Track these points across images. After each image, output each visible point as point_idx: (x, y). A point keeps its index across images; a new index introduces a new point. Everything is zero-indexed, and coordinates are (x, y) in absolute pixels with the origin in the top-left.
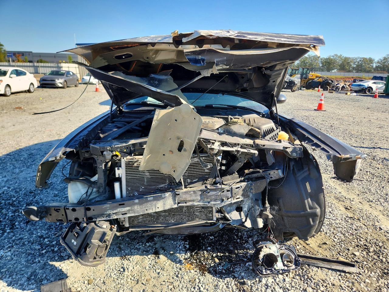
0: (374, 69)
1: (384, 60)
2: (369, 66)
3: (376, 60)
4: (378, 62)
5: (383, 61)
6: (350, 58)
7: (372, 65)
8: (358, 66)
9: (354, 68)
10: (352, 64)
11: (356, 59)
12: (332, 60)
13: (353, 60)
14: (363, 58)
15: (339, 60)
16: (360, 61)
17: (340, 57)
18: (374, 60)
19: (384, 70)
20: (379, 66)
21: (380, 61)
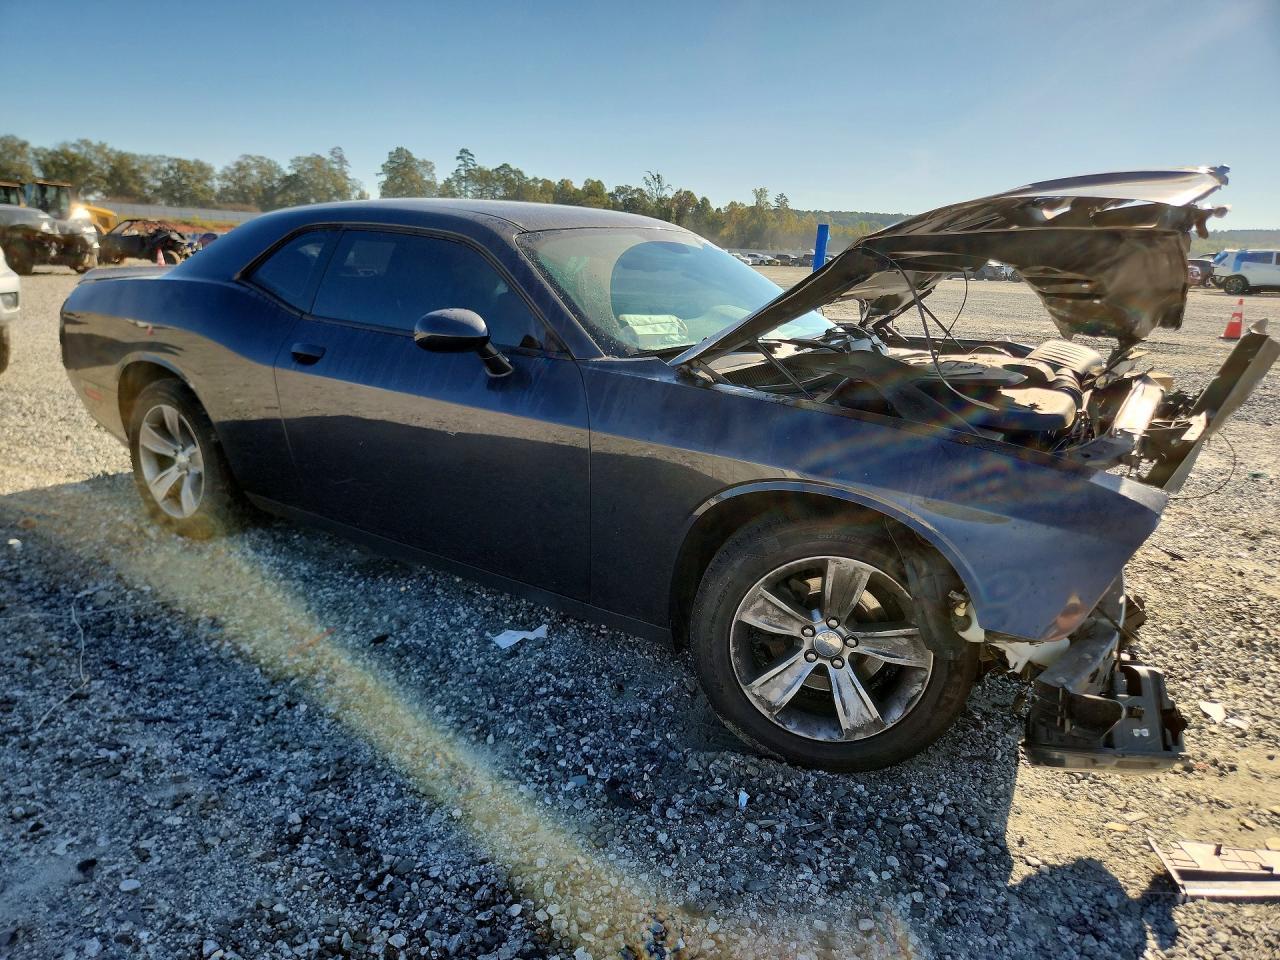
0: (219, 198)
1: (239, 170)
2: (202, 186)
3: (218, 169)
4: (224, 177)
5: (237, 174)
6: (134, 157)
7: (209, 183)
8: (167, 184)
9: (156, 191)
10: (146, 176)
11: (155, 160)
12: (74, 158)
13: (148, 162)
14: (176, 160)
15: (102, 162)
16: (171, 168)
17: (100, 148)
18: (211, 169)
19: (246, 201)
20: (228, 187)
21: (228, 172)
